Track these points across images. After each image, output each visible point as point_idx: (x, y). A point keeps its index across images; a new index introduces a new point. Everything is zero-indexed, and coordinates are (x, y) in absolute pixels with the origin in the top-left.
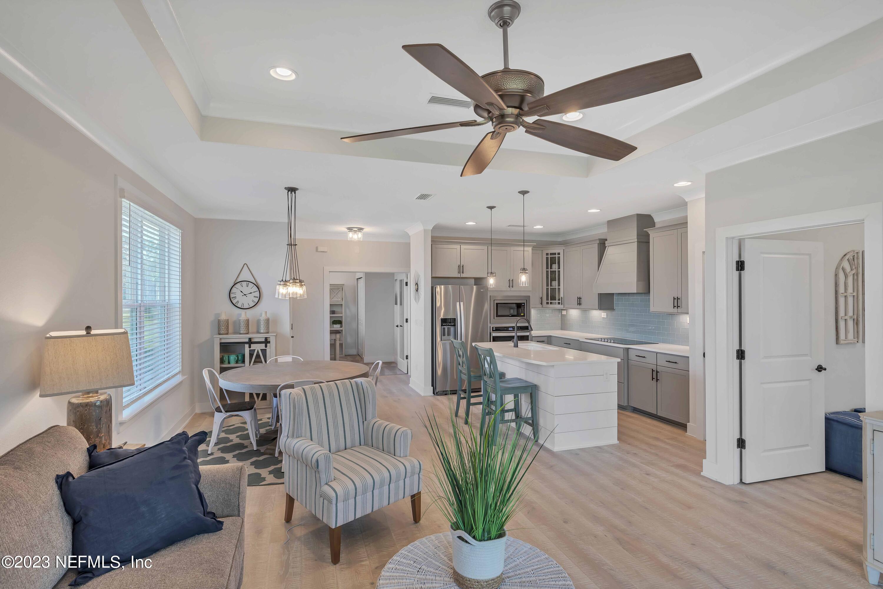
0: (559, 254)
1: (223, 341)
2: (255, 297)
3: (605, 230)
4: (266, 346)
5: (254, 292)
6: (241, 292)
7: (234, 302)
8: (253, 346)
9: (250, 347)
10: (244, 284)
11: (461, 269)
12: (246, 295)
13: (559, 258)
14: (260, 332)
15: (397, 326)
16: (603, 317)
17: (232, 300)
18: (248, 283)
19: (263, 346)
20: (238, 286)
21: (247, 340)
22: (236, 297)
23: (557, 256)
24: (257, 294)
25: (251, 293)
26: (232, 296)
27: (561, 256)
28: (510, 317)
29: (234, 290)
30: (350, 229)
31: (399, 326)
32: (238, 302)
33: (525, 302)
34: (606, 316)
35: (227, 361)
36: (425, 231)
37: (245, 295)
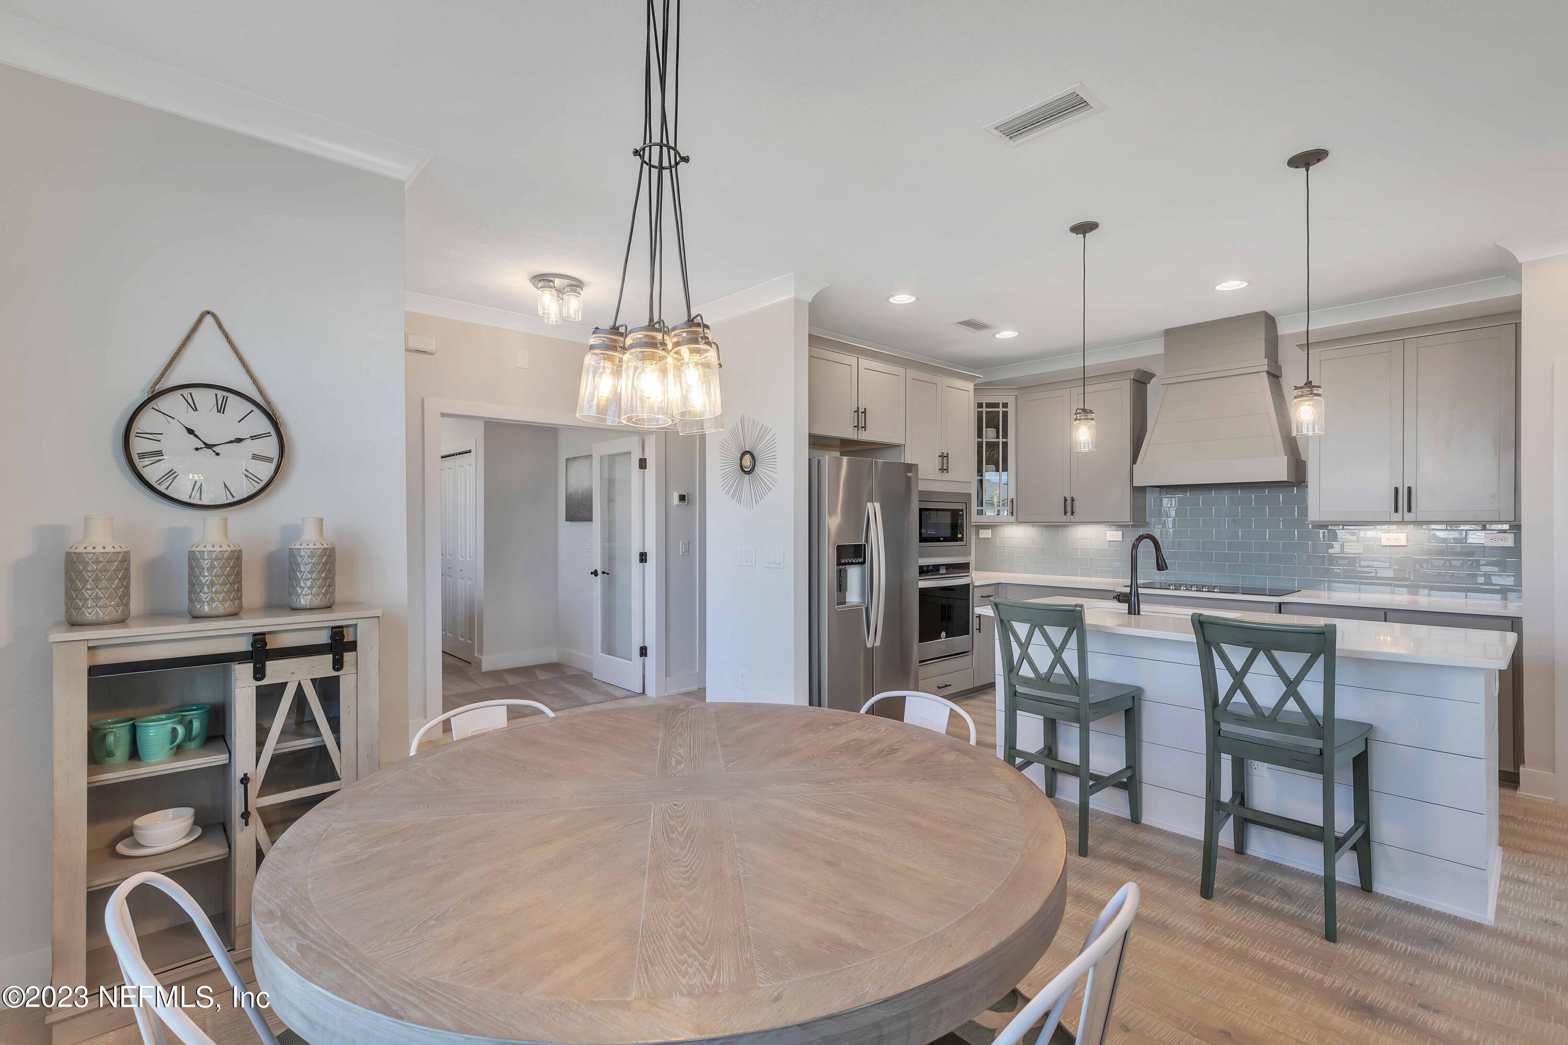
0: (1005, 405)
1: (106, 657)
2: (255, 457)
3: (1159, 348)
4: (338, 664)
5: (253, 438)
6: (191, 432)
7: (153, 473)
8: (276, 671)
9: (259, 674)
10: (205, 398)
11: (861, 415)
12: (216, 449)
13: (1005, 415)
14: (297, 605)
15: (595, 573)
16: (1108, 539)
17: (139, 464)
18: (225, 399)
19: (322, 666)
20: (173, 403)
21: (244, 645)
22: (160, 453)
23: (1001, 410)
24: (269, 447)
25: (239, 440)
26: (139, 445)
27: (1011, 410)
28: (942, 541)
29: (148, 421)
30: (543, 279)
31: (599, 572)
32: (171, 474)
33: (962, 506)
34: (1121, 537)
35: (121, 751)
36: (797, 301)
37: (208, 446)
